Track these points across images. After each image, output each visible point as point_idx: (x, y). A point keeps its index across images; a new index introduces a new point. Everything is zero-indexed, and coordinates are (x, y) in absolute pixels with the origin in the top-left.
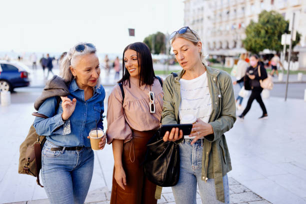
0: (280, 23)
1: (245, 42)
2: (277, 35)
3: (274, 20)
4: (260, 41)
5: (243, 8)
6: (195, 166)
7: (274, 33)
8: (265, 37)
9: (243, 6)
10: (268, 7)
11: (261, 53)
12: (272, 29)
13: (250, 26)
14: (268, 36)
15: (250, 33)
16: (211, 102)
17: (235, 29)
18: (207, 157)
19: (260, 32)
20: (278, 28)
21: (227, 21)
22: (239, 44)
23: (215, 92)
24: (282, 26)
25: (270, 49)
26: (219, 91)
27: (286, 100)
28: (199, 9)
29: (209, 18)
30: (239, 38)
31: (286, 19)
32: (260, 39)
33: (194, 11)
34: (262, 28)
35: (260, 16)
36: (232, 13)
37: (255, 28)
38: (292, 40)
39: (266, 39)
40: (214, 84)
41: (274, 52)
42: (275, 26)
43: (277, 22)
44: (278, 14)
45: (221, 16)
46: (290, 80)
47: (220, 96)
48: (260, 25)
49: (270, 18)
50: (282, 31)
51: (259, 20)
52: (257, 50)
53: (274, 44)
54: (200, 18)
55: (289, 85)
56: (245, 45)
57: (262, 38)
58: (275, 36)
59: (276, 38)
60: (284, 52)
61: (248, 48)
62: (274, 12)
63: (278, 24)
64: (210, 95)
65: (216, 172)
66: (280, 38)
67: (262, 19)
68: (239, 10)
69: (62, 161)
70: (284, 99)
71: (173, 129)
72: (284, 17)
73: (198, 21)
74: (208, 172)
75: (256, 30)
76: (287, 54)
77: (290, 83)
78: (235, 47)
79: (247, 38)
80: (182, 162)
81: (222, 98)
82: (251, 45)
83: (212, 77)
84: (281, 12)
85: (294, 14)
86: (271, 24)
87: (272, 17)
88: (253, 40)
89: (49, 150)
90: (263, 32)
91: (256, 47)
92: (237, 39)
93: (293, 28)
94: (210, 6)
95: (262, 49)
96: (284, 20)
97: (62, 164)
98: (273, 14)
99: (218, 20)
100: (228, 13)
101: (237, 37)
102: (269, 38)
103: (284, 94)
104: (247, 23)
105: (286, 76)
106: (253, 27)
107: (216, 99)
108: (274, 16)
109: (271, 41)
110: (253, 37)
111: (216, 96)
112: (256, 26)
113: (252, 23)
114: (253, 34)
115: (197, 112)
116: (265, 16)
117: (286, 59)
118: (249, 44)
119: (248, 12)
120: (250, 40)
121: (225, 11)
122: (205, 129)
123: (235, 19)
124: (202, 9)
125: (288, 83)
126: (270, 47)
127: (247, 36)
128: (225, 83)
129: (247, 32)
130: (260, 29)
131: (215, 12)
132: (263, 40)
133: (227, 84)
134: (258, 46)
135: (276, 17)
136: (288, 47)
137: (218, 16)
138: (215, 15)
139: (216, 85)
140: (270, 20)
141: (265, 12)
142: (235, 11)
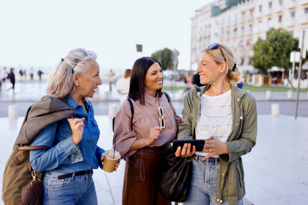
0: (288, 41)
1: (252, 59)
2: (285, 53)
3: (282, 38)
4: (268, 58)
5: (251, 26)
6: (208, 185)
7: (282, 51)
8: (273, 55)
9: (251, 23)
10: (276, 25)
11: (269, 70)
12: (280, 46)
13: (258, 43)
14: (276, 53)
15: (258, 50)
16: (231, 123)
17: (243, 46)
18: (223, 179)
19: (268, 49)
20: (287, 46)
21: (235, 38)
22: (247, 61)
23: (237, 113)
24: (290, 43)
25: (278, 66)
26: (242, 113)
27: (296, 118)
28: (206, 26)
29: (216, 34)
30: (246, 55)
31: (295, 36)
32: (268, 57)
33: (201, 28)
34: (270, 45)
35: (268, 33)
36: (239, 30)
37: (263, 45)
38: (301, 57)
39: (275, 56)
40: (237, 104)
41: (283, 70)
42: (284, 44)
43: (285, 39)
44: (286, 32)
45: (228, 33)
46: (300, 98)
47: (241, 118)
48: (268, 43)
49: (278, 35)
50: (291, 49)
51: (267, 38)
52: (265, 67)
53: (282, 61)
54: (207, 34)
55: (299, 103)
56: (253, 63)
57: (270, 55)
58: (283, 53)
59: (284, 55)
60: (293, 69)
61: (256, 65)
62: (282, 29)
63: (286, 42)
64: (231, 116)
65: (231, 196)
66: (288, 55)
67: (270, 37)
68: (247, 27)
69: (71, 190)
70: (294, 117)
71: (186, 145)
72: (292, 35)
73: (205, 37)
74: (222, 194)
75: (264, 47)
76: (296, 72)
77: (301, 101)
78: (242, 63)
79: (255, 56)
80: (195, 180)
81: (244, 121)
82: (259, 62)
83: (236, 97)
84: (289, 30)
85: (304, 32)
86: (279, 42)
87: (281, 34)
88: (261, 57)
89: (55, 179)
90: (271, 49)
91: (264, 65)
92: (244, 56)
93: (303, 46)
94: (217, 24)
95: (270, 66)
96: (292, 38)
97: (71, 193)
98: (281, 31)
99: (226, 37)
100: (236, 30)
101: (244, 54)
102: (277, 55)
103: (294, 112)
104: (255, 40)
105: (296, 93)
106: (261, 45)
107: (237, 121)
108: (282, 34)
109: (279, 59)
110: (261, 54)
111: (237, 117)
112: (263, 43)
113: (260, 40)
114: (261, 51)
115: (215, 130)
116: (273, 33)
117: (296, 77)
118: (257, 61)
119: (256, 29)
120: (258, 57)
121: (233, 28)
122: (219, 148)
123: (243, 36)
124: (210, 26)
125: (298, 101)
126: (279, 64)
127: (255, 53)
128: (249, 106)
129: (255, 49)
130: (268, 47)
131: (222, 29)
132: (271, 57)
133: (250, 107)
134: (266, 64)
135: (284, 35)
136: (297, 64)
137: (225, 33)
138: (222, 32)
139: (240, 106)
140: (279, 38)
141: (273, 29)
142: (243, 28)
